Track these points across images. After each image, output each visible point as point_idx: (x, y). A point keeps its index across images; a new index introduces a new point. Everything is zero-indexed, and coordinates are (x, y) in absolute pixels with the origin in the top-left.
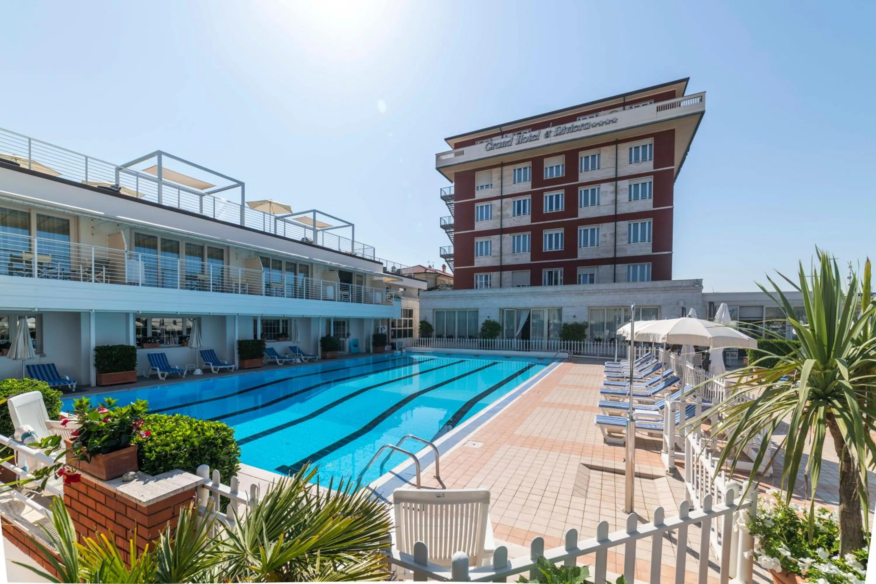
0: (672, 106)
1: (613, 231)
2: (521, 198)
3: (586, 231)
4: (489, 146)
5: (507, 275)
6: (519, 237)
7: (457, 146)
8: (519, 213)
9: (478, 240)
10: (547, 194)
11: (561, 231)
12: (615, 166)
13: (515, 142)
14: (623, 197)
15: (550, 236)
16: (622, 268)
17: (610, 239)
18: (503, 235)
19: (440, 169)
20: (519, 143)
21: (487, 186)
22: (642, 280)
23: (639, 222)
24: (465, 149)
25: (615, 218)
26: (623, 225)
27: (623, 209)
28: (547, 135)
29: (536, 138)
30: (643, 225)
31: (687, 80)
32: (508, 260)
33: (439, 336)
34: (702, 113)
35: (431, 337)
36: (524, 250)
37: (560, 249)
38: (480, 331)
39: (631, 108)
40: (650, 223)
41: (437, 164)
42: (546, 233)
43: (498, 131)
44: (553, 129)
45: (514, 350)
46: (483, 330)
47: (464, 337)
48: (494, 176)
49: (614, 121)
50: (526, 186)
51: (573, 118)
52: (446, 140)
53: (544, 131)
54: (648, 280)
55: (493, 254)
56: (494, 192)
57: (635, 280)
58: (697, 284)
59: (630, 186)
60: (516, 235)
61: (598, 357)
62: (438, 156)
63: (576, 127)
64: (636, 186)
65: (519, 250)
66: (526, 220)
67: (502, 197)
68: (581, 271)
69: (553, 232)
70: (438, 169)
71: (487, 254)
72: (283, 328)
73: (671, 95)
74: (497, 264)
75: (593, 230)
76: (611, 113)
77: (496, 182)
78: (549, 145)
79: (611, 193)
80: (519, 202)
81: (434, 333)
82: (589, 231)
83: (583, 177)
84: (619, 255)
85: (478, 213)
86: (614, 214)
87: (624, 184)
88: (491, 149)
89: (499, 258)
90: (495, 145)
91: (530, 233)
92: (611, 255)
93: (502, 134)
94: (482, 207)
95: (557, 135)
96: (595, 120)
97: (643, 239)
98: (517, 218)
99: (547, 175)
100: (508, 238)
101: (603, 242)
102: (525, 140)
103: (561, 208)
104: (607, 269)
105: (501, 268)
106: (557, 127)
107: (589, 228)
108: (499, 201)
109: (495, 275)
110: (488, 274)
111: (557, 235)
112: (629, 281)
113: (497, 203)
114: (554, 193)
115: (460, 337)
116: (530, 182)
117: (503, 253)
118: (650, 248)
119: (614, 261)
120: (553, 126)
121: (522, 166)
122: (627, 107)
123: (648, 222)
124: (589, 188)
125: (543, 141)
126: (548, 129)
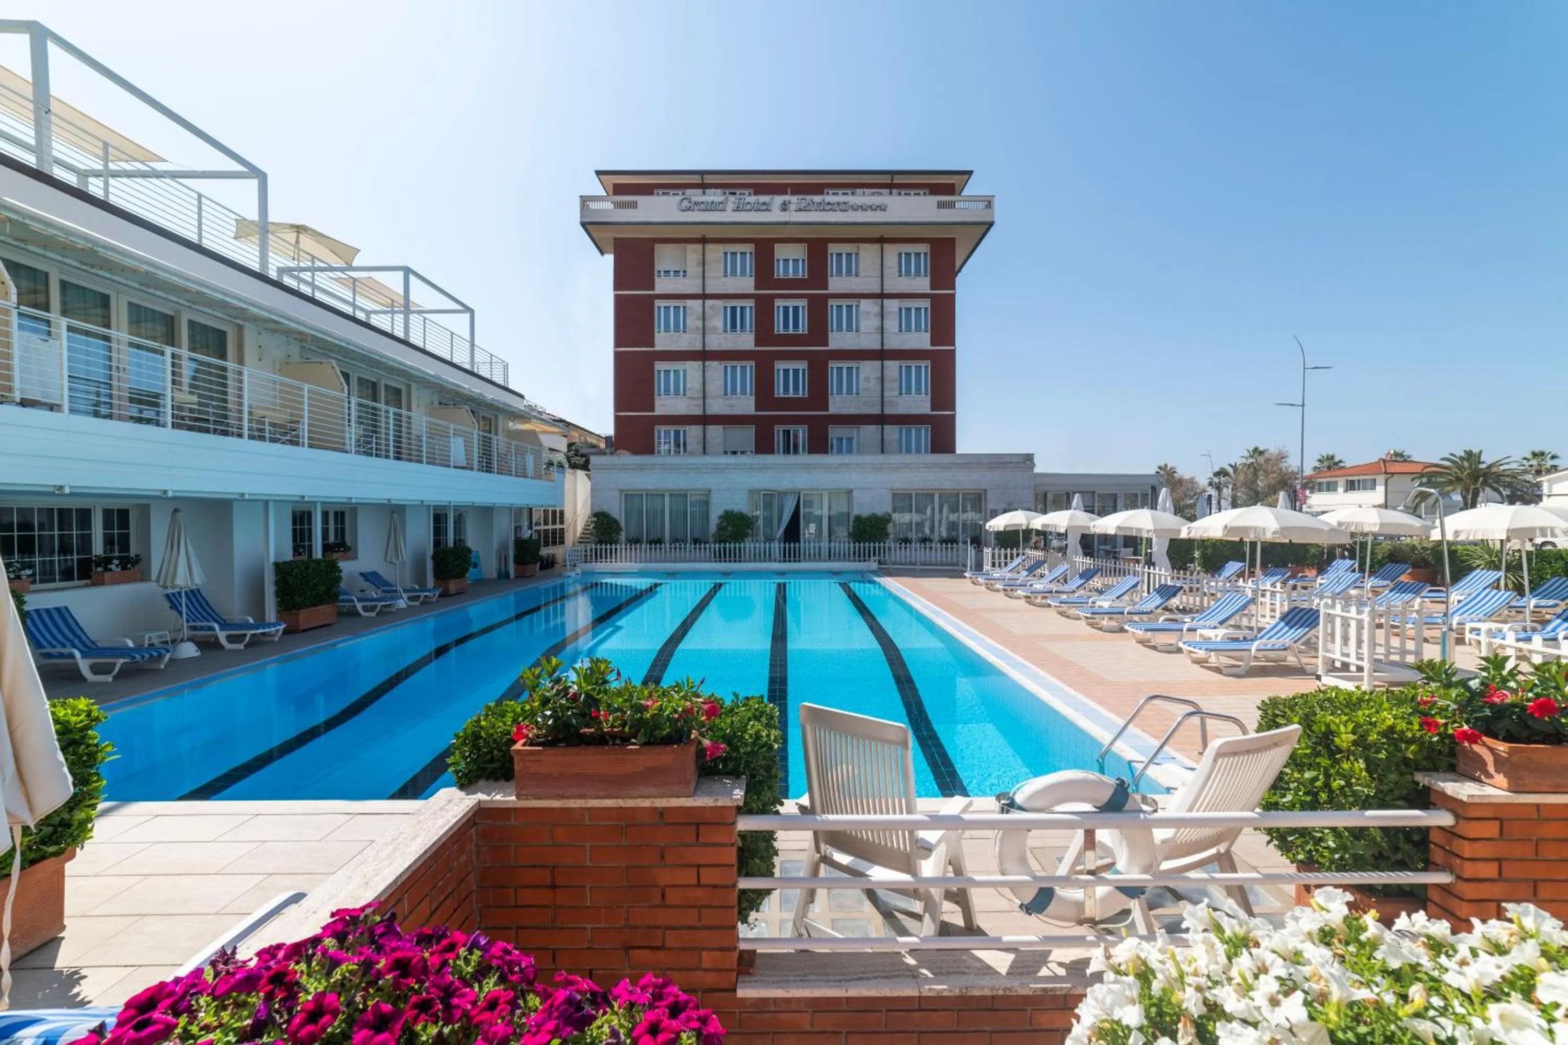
0: (951, 205)
1: (879, 375)
2: (738, 303)
3: (840, 369)
4: (686, 203)
5: (715, 431)
6: (734, 368)
7: (619, 189)
8: (734, 327)
9: (660, 366)
10: (779, 303)
11: (802, 365)
12: (879, 274)
13: (730, 206)
14: (891, 324)
15: (786, 371)
16: (892, 432)
17: (874, 385)
18: (707, 363)
19: (588, 227)
20: (737, 209)
21: (676, 272)
22: (918, 451)
23: (913, 364)
24: (641, 199)
25: (882, 355)
26: (892, 366)
27: (893, 343)
28: (784, 207)
29: (767, 208)
30: (918, 368)
31: (970, 173)
32: (716, 407)
33: (634, 541)
34: (991, 225)
35: (616, 542)
36: (743, 392)
37: (801, 395)
38: (713, 528)
39: (900, 194)
40: (926, 367)
41: (582, 216)
42: (780, 366)
43: (696, 179)
44: (794, 199)
45: (775, 561)
46: (720, 528)
47: (684, 541)
48: (689, 257)
49: (882, 208)
50: (747, 284)
51: (818, 189)
52: (599, 173)
53: (778, 200)
54: (926, 452)
55: (689, 394)
56: (690, 285)
57: (908, 451)
58: (1028, 459)
59: (900, 309)
60: (730, 364)
61: (918, 567)
62: (584, 200)
63: (829, 204)
64: (908, 310)
65: (734, 391)
66: (746, 341)
67: (704, 296)
68: (835, 432)
69: (791, 365)
70: (584, 225)
71: (677, 392)
72: (336, 529)
73: (950, 190)
74: (698, 412)
75: (850, 369)
76: (873, 194)
77: (693, 268)
78: (786, 223)
79: (876, 315)
80: (734, 309)
81: (623, 535)
82: (845, 370)
83: (836, 284)
84: (888, 411)
85: (660, 318)
86: (879, 348)
87: (892, 306)
88: (688, 209)
89: (701, 402)
90: (696, 203)
91: (753, 363)
92: (876, 411)
93: (704, 186)
94: (667, 308)
95: (800, 210)
96: (852, 200)
97: (918, 391)
98: (730, 336)
99: (780, 272)
100: (715, 367)
101: (864, 390)
102: (749, 207)
103: (803, 329)
104: (869, 432)
105: (705, 420)
106: (800, 197)
107: (845, 365)
108: (699, 302)
109: (694, 432)
110: (681, 428)
111: (796, 371)
112: (901, 452)
113: (696, 305)
114: (791, 303)
115: (674, 540)
116: (753, 279)
117: (708, 394)
118: (928, 405)
119: (882, 420)
120: (793, 193)
121: (739, 248)
122: (895, 191)
123: (925, 364)
124: (845, 303)
125: (776, 215)
126: (786, 198)
